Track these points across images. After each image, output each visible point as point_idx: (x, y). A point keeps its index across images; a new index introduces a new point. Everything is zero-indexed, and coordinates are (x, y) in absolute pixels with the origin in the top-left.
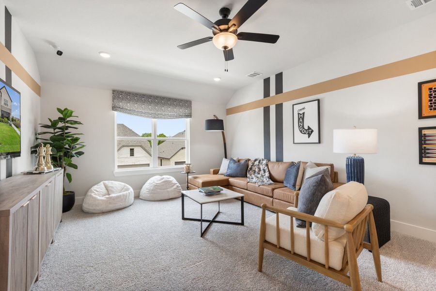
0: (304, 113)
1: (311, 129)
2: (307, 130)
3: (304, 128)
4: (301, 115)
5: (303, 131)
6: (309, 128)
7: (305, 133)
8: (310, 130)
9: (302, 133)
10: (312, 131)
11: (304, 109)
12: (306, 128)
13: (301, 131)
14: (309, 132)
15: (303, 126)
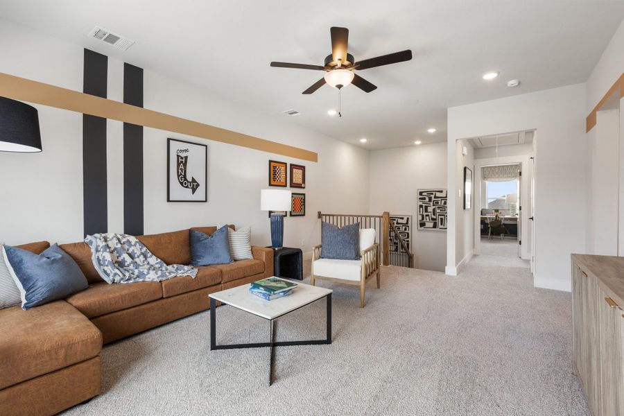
0: (186, 158)
1: (195, 182)
2: (190, 183)
3: (186, 179)
4: (182, 158)
5: (185, 184)
6: (194, 180)
7: (187, 187)
8: (195, 184)
9: (183, 185)
10: (198, 185)
11: (186, 151)
12: (190, 180)
13: (181, 183)
14: (194, 186)
15: (185, 176)
